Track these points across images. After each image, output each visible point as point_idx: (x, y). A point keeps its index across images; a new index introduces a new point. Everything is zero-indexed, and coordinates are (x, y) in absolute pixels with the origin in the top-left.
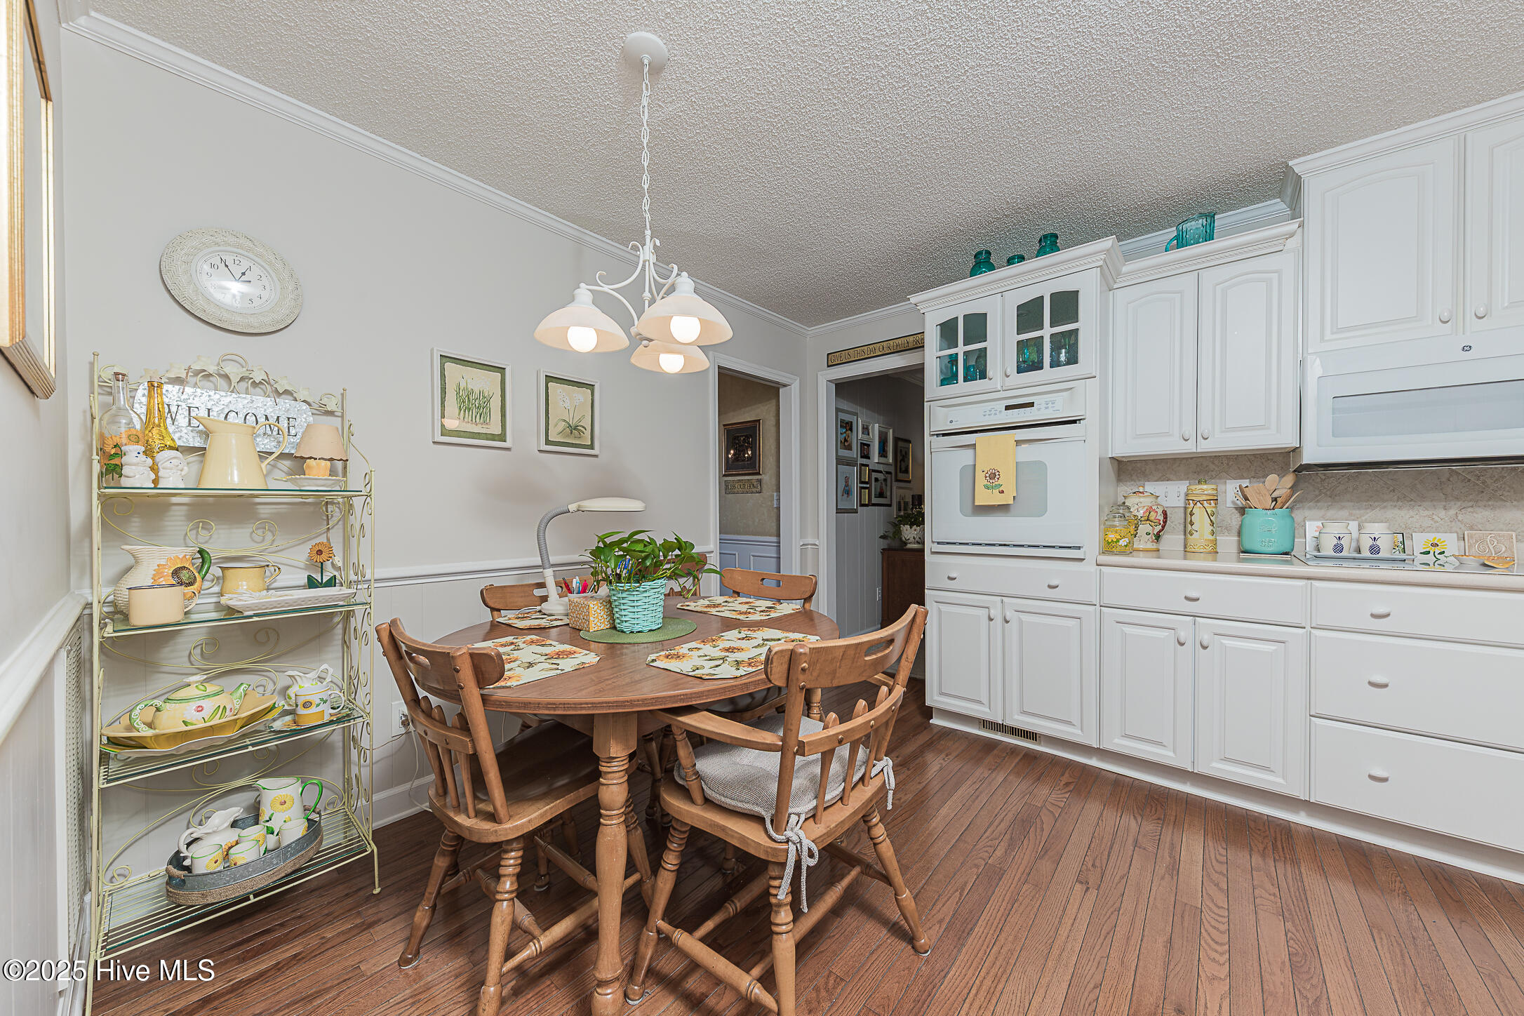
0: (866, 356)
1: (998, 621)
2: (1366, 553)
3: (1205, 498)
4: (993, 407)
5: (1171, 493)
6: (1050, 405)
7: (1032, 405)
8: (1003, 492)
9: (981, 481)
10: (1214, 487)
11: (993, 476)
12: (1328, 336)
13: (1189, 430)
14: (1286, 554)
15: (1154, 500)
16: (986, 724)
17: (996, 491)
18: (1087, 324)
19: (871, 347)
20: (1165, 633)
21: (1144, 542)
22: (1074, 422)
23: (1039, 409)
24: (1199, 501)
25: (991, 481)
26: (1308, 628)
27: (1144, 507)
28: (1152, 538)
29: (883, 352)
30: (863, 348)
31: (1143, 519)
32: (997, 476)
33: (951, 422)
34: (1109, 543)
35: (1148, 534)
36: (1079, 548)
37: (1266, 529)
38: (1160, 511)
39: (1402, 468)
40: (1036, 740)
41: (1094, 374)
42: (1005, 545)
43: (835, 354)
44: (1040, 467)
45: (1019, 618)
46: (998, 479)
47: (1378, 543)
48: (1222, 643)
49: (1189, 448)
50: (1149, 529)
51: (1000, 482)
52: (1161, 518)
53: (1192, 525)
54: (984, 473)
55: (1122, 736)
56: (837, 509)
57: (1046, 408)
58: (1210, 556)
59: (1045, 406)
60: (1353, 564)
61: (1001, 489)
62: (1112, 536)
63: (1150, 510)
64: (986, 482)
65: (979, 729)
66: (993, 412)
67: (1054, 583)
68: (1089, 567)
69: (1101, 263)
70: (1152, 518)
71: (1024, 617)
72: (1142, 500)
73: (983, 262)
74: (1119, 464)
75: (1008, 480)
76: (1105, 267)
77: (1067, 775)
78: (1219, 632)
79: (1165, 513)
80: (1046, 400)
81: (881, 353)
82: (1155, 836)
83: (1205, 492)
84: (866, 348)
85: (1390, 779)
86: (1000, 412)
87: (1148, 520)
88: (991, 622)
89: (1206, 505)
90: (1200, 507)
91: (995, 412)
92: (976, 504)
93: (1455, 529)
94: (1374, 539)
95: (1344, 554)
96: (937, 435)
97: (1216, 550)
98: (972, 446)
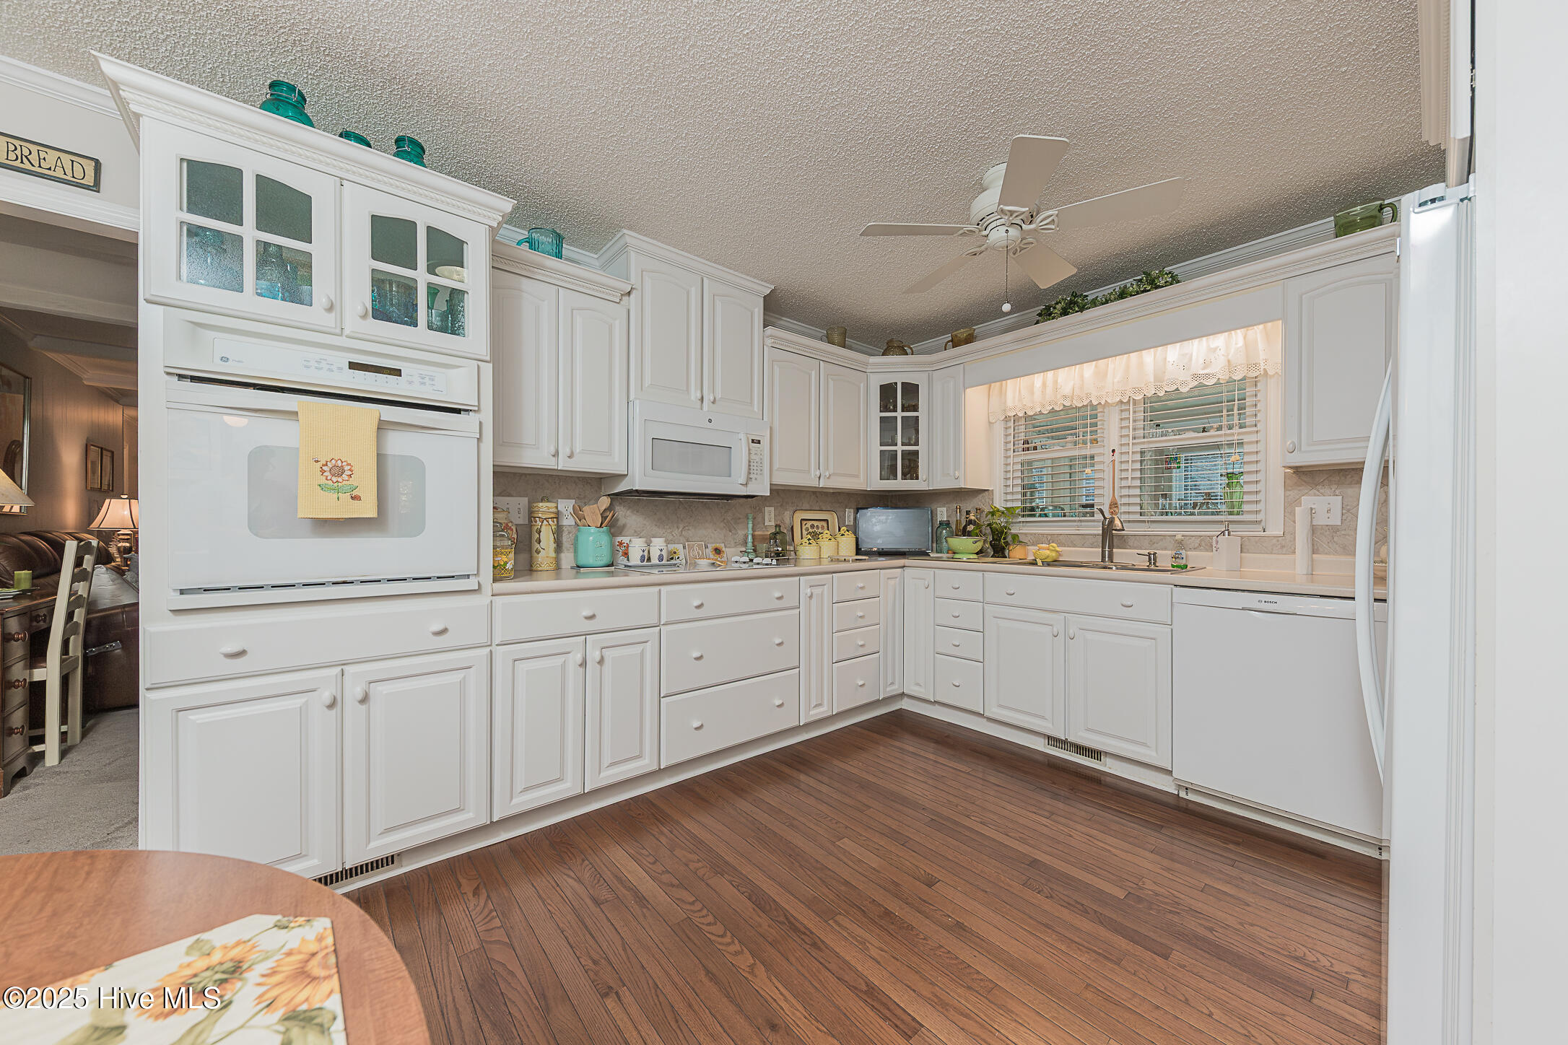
1: (340, 706)
2: (655, 561)
3: (546, 515)
4: (323, 357)
6: (427, 380)
7: (397, 372)
8: (356, 498)
9: (311, 476)
10: (554, 505)
11: (338, 470)
12: (645, 388)
14: (612, 565)
15: (507, 516)
17: (344, 496)
20: (562, 659)
22: (458, 411)
23: (409, 382)
24: (543, 519)
26: (661, 626)
32: (348, 472)
33: (225, 359)
37: (597, 546)
38: (514, 529)
40: (394, 864)
41: (488, 358)
42: (346, 582)
44: (416, 466)
46: (350, 476)
47: (662, 553)
49: (550, 463)
51: (353, 481)
53: (536, 543)
54: (319, 464)
55: (521, 792)
57: (423, 383)
58: (554, 573)
59: (421, 380)
61: (354, 493)
62: (499, 559)
63: (507, 528)
64: (323, 480)
66: (325, 366)
67: (437, 627)
68: (482, 600)
71: (386, 687)
77: (463, 881)
78: (605, 645)
80: (423, 372)
82: (599, 880)
83: (551, 510)
85: (702, 725)
86: (340, 369)
89: (551, 522)
90: (546, 525)
91: (328, 366)
92: (300, 515)
93: (682, 542)
94: (661, 550)
95: (645, 563)
96: (181, 377)
97: (558, 568)
98: (293, 415)
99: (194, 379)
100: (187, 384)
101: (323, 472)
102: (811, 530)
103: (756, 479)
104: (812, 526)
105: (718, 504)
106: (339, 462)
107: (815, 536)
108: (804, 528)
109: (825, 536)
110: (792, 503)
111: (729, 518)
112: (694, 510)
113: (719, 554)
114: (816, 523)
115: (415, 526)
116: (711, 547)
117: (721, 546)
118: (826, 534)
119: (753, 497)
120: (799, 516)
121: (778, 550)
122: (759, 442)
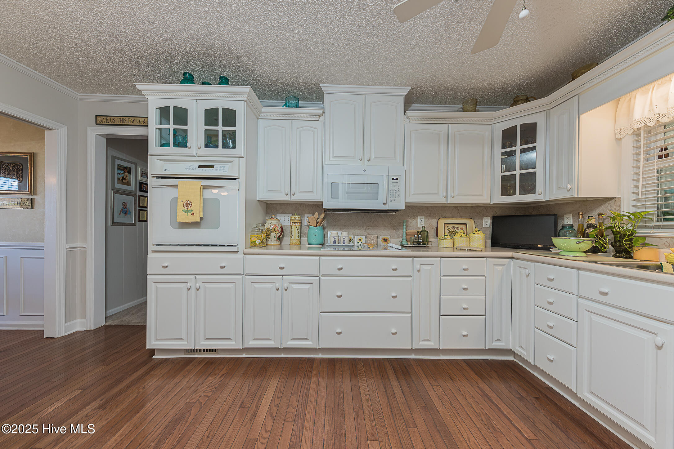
0: (127, 124)
1: (193, 290)
2: (341, 244)
3: (296, 221)
4: (192, 165)
5: (285, 219)
6: (222, 168)
7: (212, 167)
8: (193, 214)
9: (181, 207)
10: (299, 216)
11: (188, 205)
12: (331, 159)
13: (287, 190)
14: (322, 244)
15: (278, 222)
16: (188, 351)
17: (189, 214)
18: (240, 128)
19: (131, 118)
20: (271, 285)
21: (273, 241)
22: (234, 179)
23: (216, 170)
24: (294, 223)
25: (187, 208)
26: (320, 276)
27: (273, 225)
28: (276, 239)
29: (140, 124)
30: (124, 118)
31: (272, 230)
32: (191, 205)
33: (165, 170)
34: (252, 242)
35: (275, 237)
36: (236, 246)
37: (314, 235)
38: (279, 227)
39: (352, 212)
40: (215, 352)
41: (243, 156)
42: (199, 245)
43: (103, 117)
44: (216, 202)
45: (205, 286)
46: (191, 207)
47: (345, 240)
48: (292, 287)
49: (287, 198)
50: (275, 235)
51: (192, 209)
52: (280, 230)
53: (291, 233)
54: (183, 203)
55: (254, 339)
56: (113, 222)
57: (220, 170)
58: (297, 247)
59: (220, 168)
60: (332, 248)
61: (192, 213)
62: (254, 239)
63: (275, 226)
64: (183, 208)
65: (185, 354)
66: (191, 168)
67: (223, 265)
68: (240, 256)
69: (246, 99)
70: (276, 230)
71: (208, 286)
72: (273, 221)
73: (188, 79)
74: (266, 205)
75: (196, 208)
76: (248, 101)
78: (291, 282)
79: (282, 228)
80: (221, 165)
81: (138, 124)
83: (296, 219)
84: (127, 118)
85: (342, 332)
86: (196, 168)
87: (274, 231)
88: (189, 291)
89: (296, 224)
90: (294, 226)
91: (192, 168)
92: (178, 221)
93: (365, 234)
94: (344, 238)
95: (336, 244)
96: (158, 177)
97: (300, 244)
98: (176, 186)
99: (163, 178)
100: (161, 179)
101: (184, 205)
102: (452, 230)
103: (395, 200)
104: (453, 228)
105: (387, 215)
106: (188, 201)
107: (453, 234)
108: (446, 228)
109: (459, 233)
110: (438, 214)
111: (394, 223)
112: (372, 218)
113: (386, 242)
114: (456, 226)
115: (216, 226)
116: (382, 238)
117: (388, 237)
118: (461, 232)
119: (397, 210)
120: (442, 222)
121: (419, 241)
122: (397, 179)
